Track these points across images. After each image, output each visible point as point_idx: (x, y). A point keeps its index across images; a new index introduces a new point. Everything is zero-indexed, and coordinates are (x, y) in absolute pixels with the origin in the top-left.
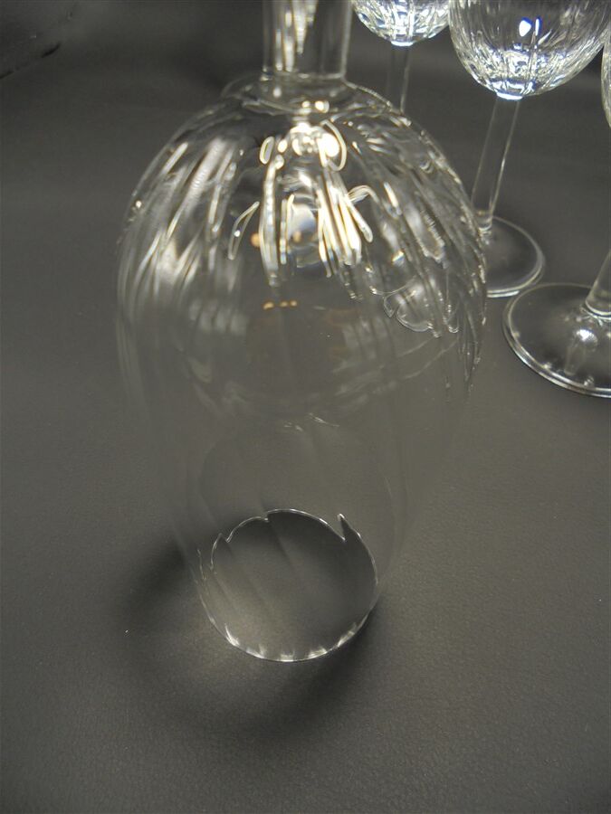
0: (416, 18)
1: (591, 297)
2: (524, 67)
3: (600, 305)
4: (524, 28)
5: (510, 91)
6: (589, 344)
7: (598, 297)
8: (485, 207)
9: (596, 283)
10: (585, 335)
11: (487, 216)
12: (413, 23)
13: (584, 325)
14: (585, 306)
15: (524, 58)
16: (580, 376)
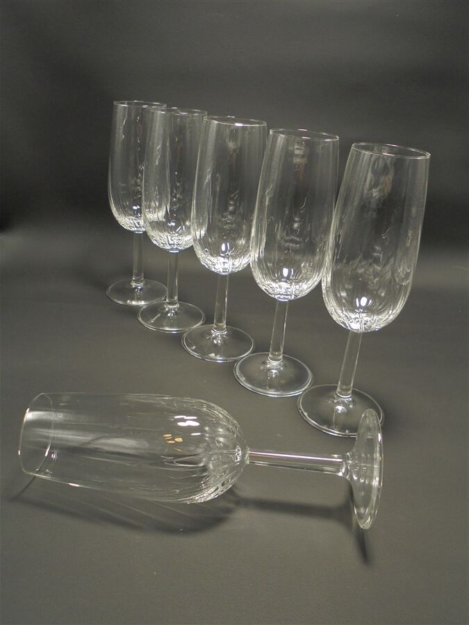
0: (233, 264)
1: (338, 390)
2: (290, 290)
3: (343, 393)
4: (285, 272)
5: (284, 298)
6: (343, 413)
7: (341, 389)
8: (278, 350)
9: (339, 382)
10: (340, 408)
11: (279, 355)
12: (231, 266)
13: (338, 403)
14: (336, 394)
15: (288, 286)
16: (342, 429)
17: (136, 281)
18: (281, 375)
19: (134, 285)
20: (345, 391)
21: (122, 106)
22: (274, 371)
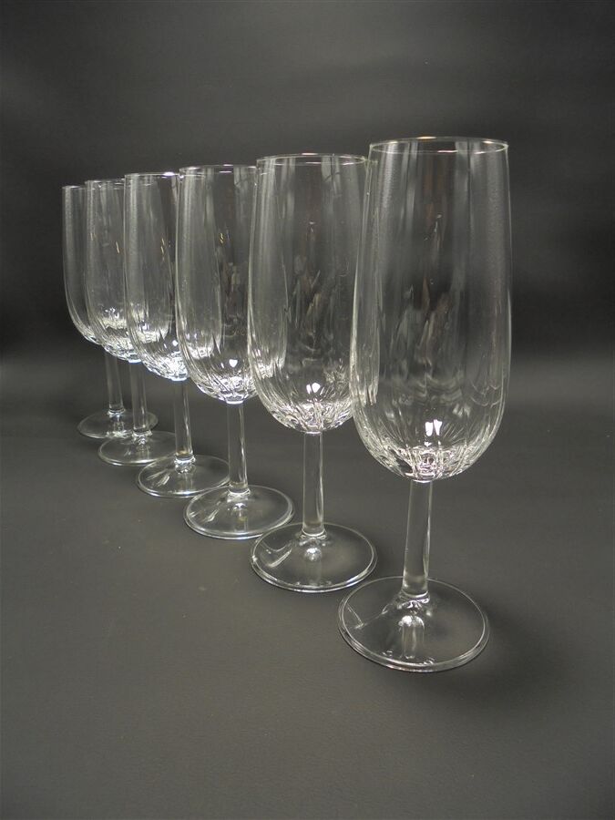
17: (115, 410)
18: (248, 509)
19: (111, 414)
20: (314, 527)
21: (68, 189)
22: (240, 505)
